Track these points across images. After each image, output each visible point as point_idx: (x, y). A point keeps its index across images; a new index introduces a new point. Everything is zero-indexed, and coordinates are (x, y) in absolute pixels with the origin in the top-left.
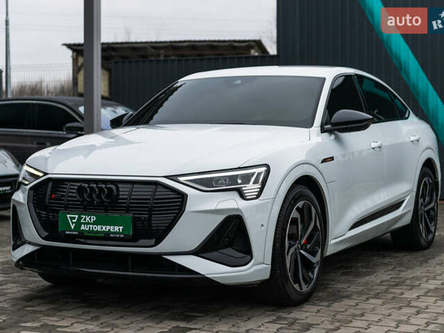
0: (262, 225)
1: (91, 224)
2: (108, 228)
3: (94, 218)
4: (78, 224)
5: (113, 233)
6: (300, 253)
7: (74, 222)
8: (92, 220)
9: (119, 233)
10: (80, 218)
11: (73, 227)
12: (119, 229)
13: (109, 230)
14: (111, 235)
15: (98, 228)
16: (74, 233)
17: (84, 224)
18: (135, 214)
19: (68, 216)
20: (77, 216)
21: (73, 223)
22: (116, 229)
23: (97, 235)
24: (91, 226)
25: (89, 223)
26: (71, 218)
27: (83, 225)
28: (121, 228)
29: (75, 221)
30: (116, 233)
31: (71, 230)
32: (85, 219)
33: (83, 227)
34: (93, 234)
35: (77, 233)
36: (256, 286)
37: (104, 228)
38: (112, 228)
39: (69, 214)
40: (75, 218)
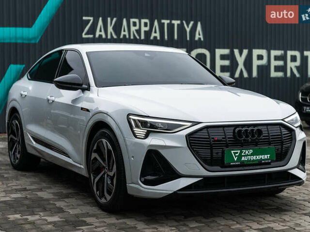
1: (249, 155)
2: (260, 157)
3: (251, 151)
4: (240, 156)
5: (264, 160)
7: (237, 156)
8: (250, 152)
9: (268, 159)
10: (241, 152)
11: (236, 159)
13: (261, 158)
14: (263, 162)
15: (254, 158)
16: (237, 163)
17: (244, 156)
18: (275, 145)
19: (232, 152)
20: (239, 151)
21: (236, 156)
22: (266, 157)
23: (254, 162)
24: (249, 157)
25: (248, 155)
26: (235, 153)
28: (269, 156)
29: (238, 155)
30: (266, 159)
31: (235, 162)
32: (245, 153)
33: (243, 159)
34: (250, 163)
35: (239, 163)
37: (258, 157)
38: (262, 157)
39: (233, 150)
40: (237, 153)
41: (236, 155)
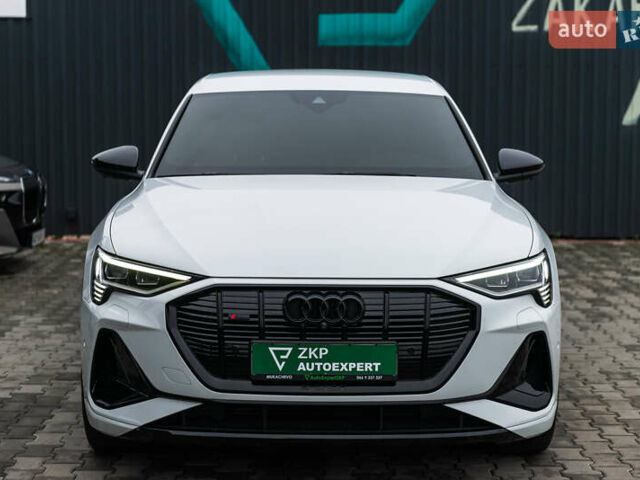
1: (319, 361)
2: (352, 366)
3: (324, 351)
4: (293, 361)
5: (361, 374)
7: (284, 360)
8: (321, 354)
9: (374, 373)
10: (296, 352)
11: (280, 368)
12: (373, 367)
13: (355, 369)
14: (358, 378)
15: (334, 367)
16: (284, 377)
17: (305, 361)
18: (398, 341)
19: (271, 349)
20: (290, 349)
21: (281, 361)
22: (368, 366)
23: (331, 378)
24: (319, 364)
25: (314, 358)
26: (279, 353)
27: (302, 364)
28: (377, 365)
29: (286, 357)
30: (368, 373)
31: (278, 373)
32: (307, 354)
33: (301, 367)
34: (322, 378)
35: (290, 377)
37: (344, 367)
38: (359, 367)
39: (273, 346)
40: (285, 353)
41: (282, 357)
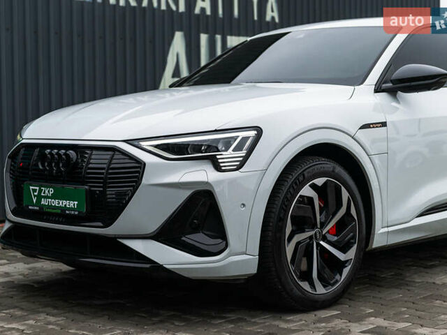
0: (244, 205)
1: (50, 197)
2: (64, 203)
3: (52, 191)
4: (39, 197)
5: (69, 209)
6: (318, 245)
8: (51, 193)
9: (74, 210)
10: (40, 191)
11: (35, 201)
12: (74, 205)
13: (65, 205)
14: (67, 212)
15: (55, 203)
16: (36, 208)
17: (44, 197)
19: (31, 187)
20: (38, 188)
21: (35, 196)
22: (72, 204)
23: (54, 211)
24: (50, 200)
25: (48, 196)
26: (34, 191)
27: (43, 199)
28: (76, 203)
30: (71, 209)
31: (33, 205)
32: (45, 192)
33: (43, 202)
34: (51, 211)
35: (38, 208)
36: (242, 281)
37: (61, 203)
38: (67, 204)
39: (31, 185)
40: (36, 191)
